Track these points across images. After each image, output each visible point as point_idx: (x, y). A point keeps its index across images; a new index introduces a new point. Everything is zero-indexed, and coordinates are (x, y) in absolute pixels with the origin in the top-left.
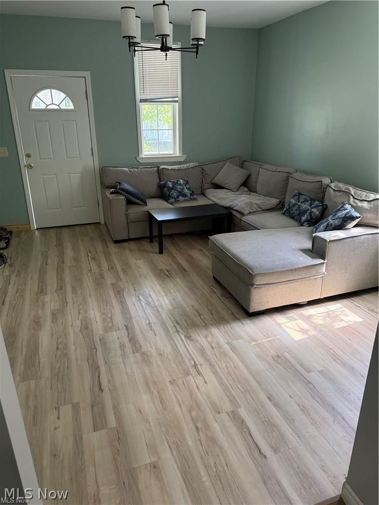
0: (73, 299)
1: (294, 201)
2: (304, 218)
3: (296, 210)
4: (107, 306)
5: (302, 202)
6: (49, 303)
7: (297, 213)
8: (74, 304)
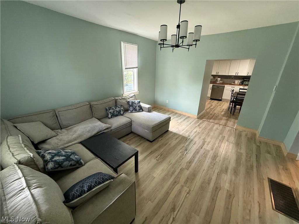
0: (213, 174)
1: (112, 111)
2: (122, 113)
3: (116, 112)
4: (201, 159)
5: (115, 109)
6: (227, 181)
7: (117, 113)
8: (214, 171)
